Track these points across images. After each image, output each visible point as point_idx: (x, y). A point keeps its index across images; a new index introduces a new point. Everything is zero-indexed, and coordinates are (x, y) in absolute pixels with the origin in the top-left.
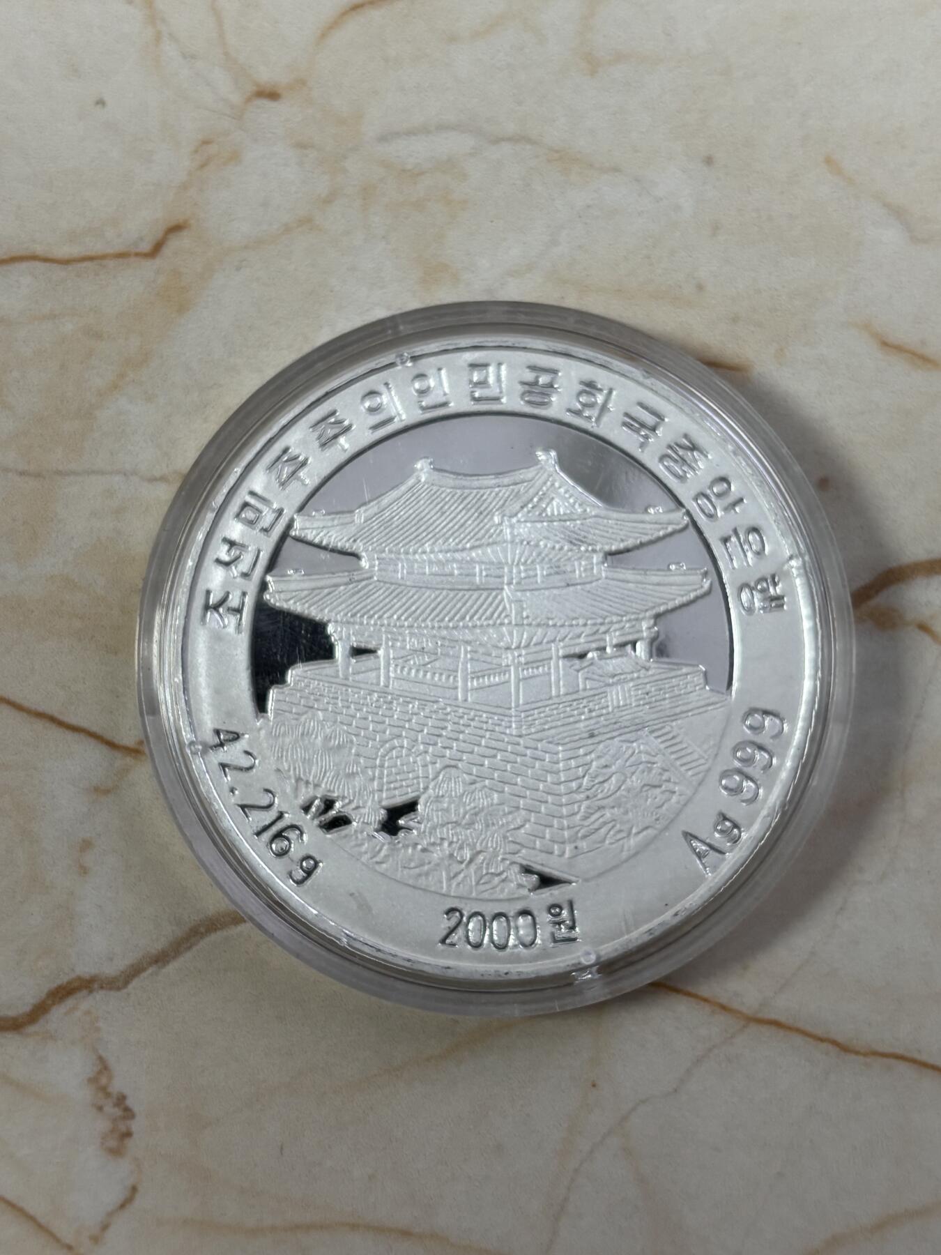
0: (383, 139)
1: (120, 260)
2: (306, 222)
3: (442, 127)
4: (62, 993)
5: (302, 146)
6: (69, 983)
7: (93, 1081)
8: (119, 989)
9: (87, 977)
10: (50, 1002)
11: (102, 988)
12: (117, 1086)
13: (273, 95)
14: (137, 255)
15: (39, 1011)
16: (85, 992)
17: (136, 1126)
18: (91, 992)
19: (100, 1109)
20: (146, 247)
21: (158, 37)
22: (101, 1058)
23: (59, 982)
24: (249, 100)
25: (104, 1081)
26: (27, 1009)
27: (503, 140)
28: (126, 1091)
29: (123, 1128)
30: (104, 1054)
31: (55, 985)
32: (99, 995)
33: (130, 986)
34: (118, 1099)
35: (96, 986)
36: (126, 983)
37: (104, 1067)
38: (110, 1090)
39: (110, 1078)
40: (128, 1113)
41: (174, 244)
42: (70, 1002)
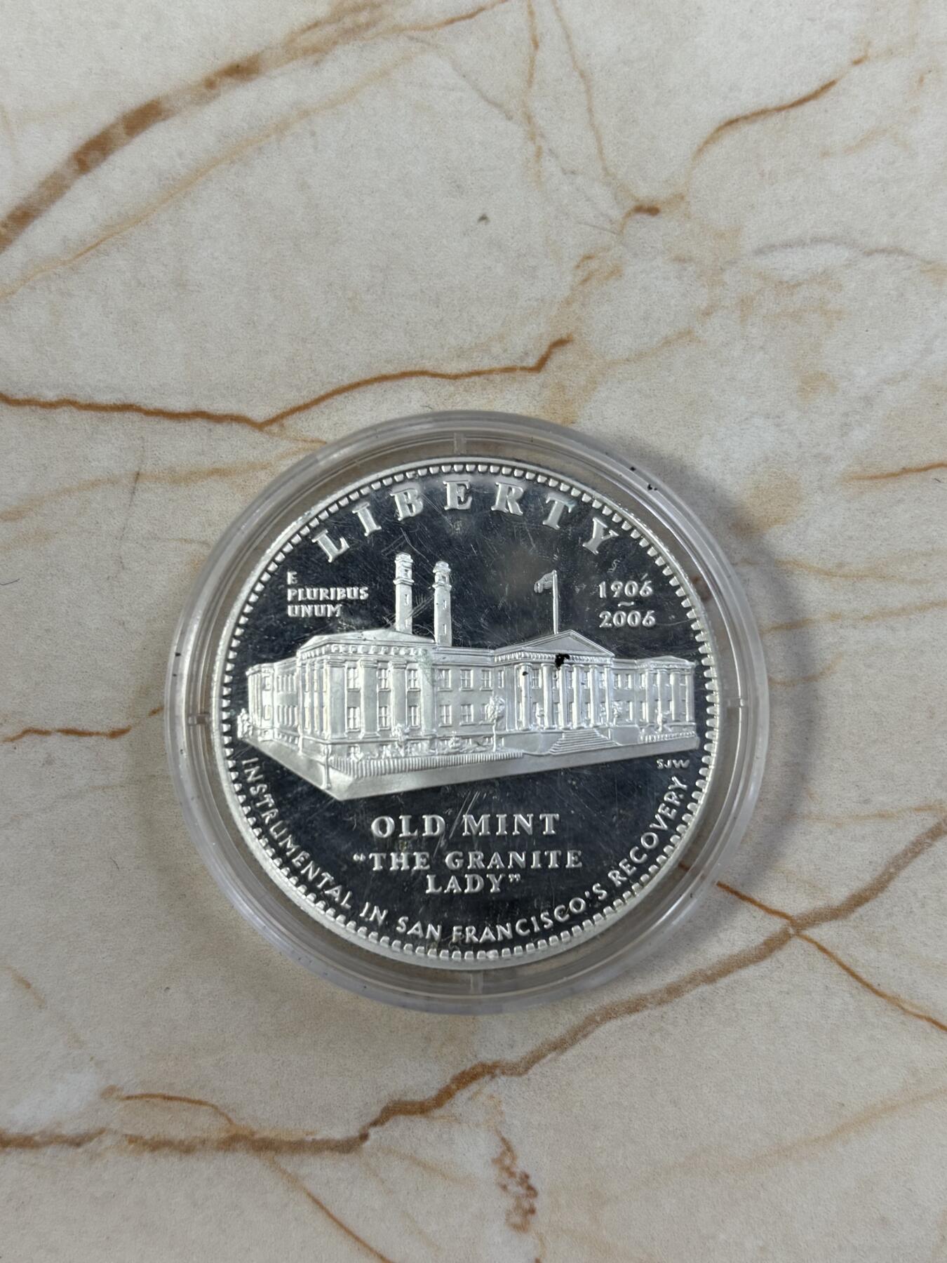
0: (760, 252)
1: (507, 374)
2: (687, 335)
3: (816, 240)
4: (466, 1079)
5: (680, 260)
6: (473, 1068)
7: (498, 1161)
8: (520, 1075)
9: (490, 1063)
10: (454, 1087)
11: (503, 1073)
12: (521, 1166)
13: (653, 211)
14: (523, 369)
15: (445, 1096)
16: (487, 1078)
17: (538, 1204)
18: (493, 1076)
19: (504, 1188)
20: (531, 361)
21: (539, 154)
22: (503, 1140)
23: (462, 1068)
24: (628, 215)
25: (507, 1162)
26: (433, 1093)
27: (876, 251)
28: (529, 1171)
29: (526, 1205)
30: (506, 1136)
31: (459, 1071)
32: (502, 1080)
33: (530, 1072)
34: (521, 1178)
35: (498, 1071)
36: (527, 1069)
37: (508, 1148)
38: (514, 1169)
39: (514, 1158)
40: (532, 1191)
41: (558, 358)
42: (474, 1087)
